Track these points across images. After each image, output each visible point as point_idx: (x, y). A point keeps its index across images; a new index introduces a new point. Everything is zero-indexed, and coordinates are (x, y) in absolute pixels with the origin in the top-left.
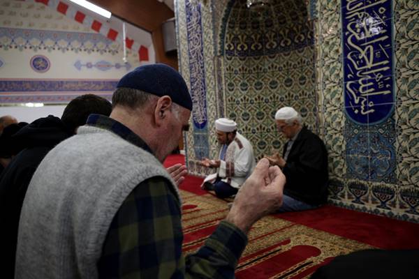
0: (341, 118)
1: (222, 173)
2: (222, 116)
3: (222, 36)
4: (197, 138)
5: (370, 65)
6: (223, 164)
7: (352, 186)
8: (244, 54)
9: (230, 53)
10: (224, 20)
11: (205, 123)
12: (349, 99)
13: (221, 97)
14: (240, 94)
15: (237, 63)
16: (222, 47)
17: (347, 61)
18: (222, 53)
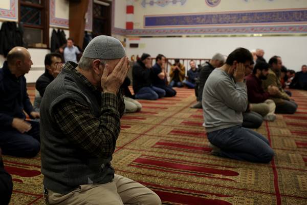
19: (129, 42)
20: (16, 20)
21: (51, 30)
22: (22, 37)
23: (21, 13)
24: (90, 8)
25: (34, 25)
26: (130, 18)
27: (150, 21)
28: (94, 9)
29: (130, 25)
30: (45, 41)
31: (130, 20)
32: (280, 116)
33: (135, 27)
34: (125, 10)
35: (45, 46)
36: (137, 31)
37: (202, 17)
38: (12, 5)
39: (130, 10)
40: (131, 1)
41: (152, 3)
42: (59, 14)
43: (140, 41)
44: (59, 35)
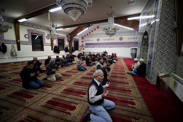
0: (148, 63)
2: (136, 58)
3: (142, 42)
5: (150, 55)
9: (144, 45)
10: (143, 39)
12: (149, 60)
13: (140, 54)
18: (142, 45)
19: (82, 48)
20: (57, 46)
21: (65, 47)
22: (59, 49)
23: (58, 44)
25: (62, 46)
26: (83, 43)
27: (87, 44)
28: (74, 42)
29: (83, 45)
30: (64, 49)
33: (84, 45)
34: (81, 42)
37: (96, 43)
38: (56, 43)
39: (83, 42)
40: (83, 40)
41: (87, 40)
42: (67, 43)
43: (85, 48)
44: (67, 48)
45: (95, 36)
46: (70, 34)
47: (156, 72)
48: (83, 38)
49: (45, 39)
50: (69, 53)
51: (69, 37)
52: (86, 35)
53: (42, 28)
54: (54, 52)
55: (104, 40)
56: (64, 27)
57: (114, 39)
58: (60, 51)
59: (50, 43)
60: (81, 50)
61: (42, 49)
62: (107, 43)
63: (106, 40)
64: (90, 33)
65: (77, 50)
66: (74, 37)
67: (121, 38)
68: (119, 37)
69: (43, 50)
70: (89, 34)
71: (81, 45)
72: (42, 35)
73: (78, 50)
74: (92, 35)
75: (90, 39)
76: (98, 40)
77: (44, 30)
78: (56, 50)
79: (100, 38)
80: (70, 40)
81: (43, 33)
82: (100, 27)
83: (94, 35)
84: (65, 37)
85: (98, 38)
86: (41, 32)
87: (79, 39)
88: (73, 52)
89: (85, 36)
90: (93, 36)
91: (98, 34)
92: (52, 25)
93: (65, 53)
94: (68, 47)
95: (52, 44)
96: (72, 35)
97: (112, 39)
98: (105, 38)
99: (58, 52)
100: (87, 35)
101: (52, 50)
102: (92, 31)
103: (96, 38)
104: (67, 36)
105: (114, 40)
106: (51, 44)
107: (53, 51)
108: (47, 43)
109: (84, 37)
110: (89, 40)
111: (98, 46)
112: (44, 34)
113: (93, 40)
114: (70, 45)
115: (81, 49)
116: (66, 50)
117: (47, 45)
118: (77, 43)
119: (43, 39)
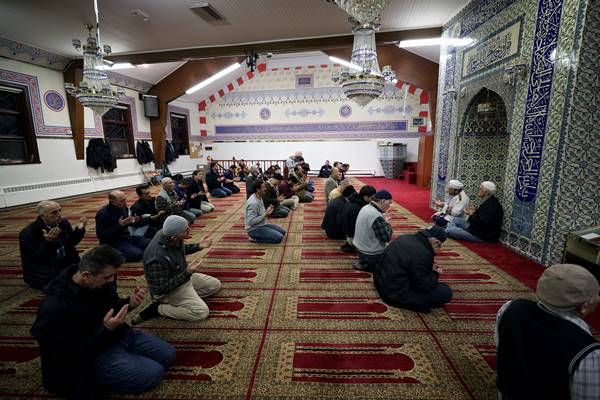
0: (513, 196)
1: (444, 212)
2: (455, 179)
3: (463, 124)
4: (439, 186)
5: (529, 170)
6: (446, 206)
7: (511, 235)
8: (479, 135)
9: (468, 134)
10: (465, 114)
11: (445, 178)
12: (518, 186)
13: (456, 163)
14: (472, 162)
15: (473, 141)
16: (462, 131)
17: (520, 164)
18: (461, 135)
19: (204, 146)
20: (103, 137)
21: (136, 142)
22: (110, 150)
23: (106, 130)
24: (169, 121)
25: (120, 139)
26: (203, 127)
27: (219, 130)
28: (172, 121)
29: (204, 133)
30: (131, 151)
31: (203, 129)
32: (302, 205)
33: (208, 134)
34: (198, 120)
35: (132, 156)
36: (211, 138)
37: (258, 127)
38: (97, 124)
39: (203, 120)
40: (202, 114)
41: (220, 116)
42: (141, 128)
43: (213, 145)
44: (144, 145)
45: (252, 100)
46: (154, 89)
47: (563, 227)
48: (202, 106)
49: (39, 109)
50: (152, 164)
51: (149, 103)
52: (217, 96)
53: (18, 56)
54: (90, 164)
55: (287, 113)
56: (136, 59)
57: (321, 112)
58: (118, 161)
59: (69, 125)
60: (200, 153)
61: (31, 156)
62: (298, 126)
63: (294, 113)
64: (231, 87)
65: (183, 153)
66: (170, 104)
67: (344, 108)
68: (340, 104)
69: (37, 160)
70: (226, 91)
71: (199, 134)
72: (24, 89)
73: (189, 154)
74: (241, 95)
75: (234, 110)
76: (265, 113)
77: (31, 67)
78: (100, 157)
79: (270, 107)
80: (156, 115)
81: (29, 78)
82: (269, 67)
83: (248, 94)
84: (132, 99)
85: (264, 106)
86: (14, 75)
87: (187, 111)
88: (172, 160)
89: (212, 99)
90: (244, 100)
91: (263, 93)
92: (84, 43)
93: (139, 166)
94: (150, 143)
95: (77, 130)
96: (162, 93)
97: (314, 113)
98: (291, 107)
99: (110, 166)
100: (221, 93)
101: (80, 156)
102: (240, 81)
103: (258, 108)
104: (141, 98)
105: (321, 115)
106: (73, 129)
107: (84, 161)
108: (55, 129)
109: (208, 101)
110: (229, 115)
111: (264, 138)
112: (36, 84)
113: (244, 115)
114: (156, 134)
115: (199, 148)
116: (143, 156)
117: (54, 134)
118: (181, 126)
119: (33, 109)
